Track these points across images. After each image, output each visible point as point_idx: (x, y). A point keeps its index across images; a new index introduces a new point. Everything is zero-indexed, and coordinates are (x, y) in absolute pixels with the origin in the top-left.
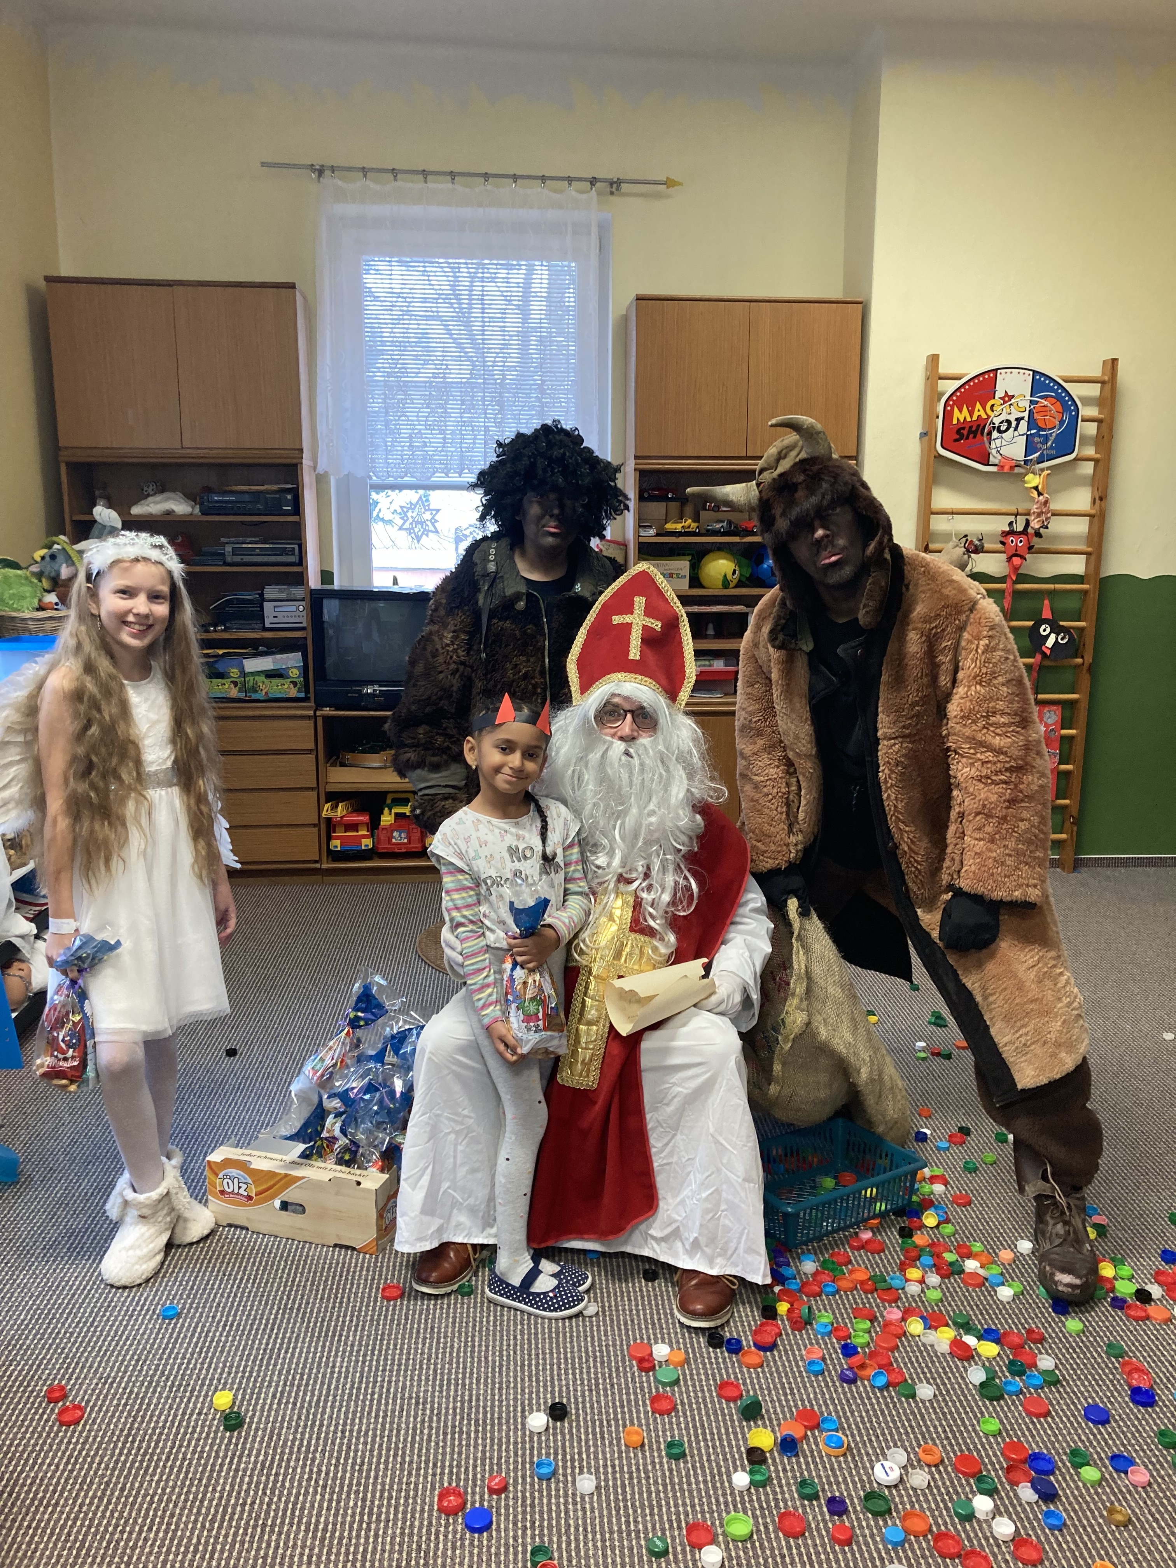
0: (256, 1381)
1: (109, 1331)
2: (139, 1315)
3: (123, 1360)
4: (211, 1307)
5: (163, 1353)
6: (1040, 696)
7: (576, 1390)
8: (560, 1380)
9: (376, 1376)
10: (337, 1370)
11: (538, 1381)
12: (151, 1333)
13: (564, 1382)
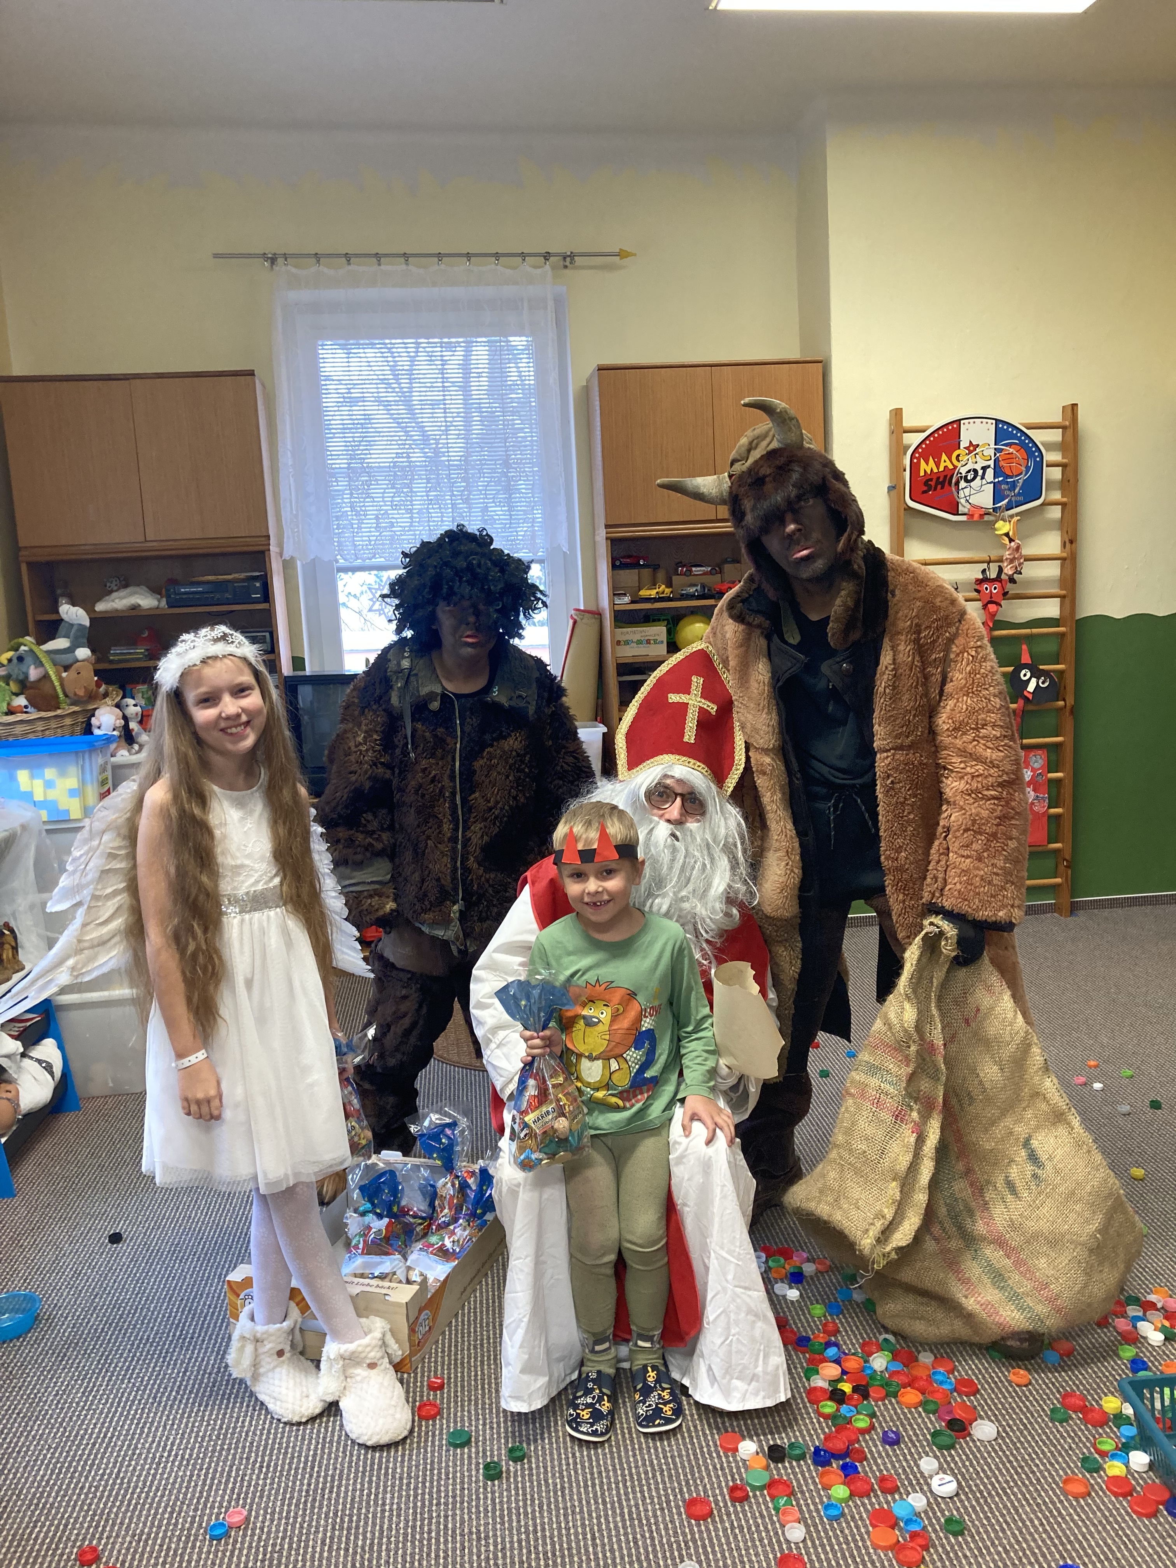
0: (302, 1527)
1: (137, 1481)
2: (167, 1462)
3: (156, 1514)
4: (244, 1447)
5: (198, 1502)
6: (1025, 741)
7: (646, 1510)
8: (628, 1500)
9: (430, 1511)
10: (387, 1507)
11: (604, 1503)
12: (183, 1481)
13: (632, 1503)
